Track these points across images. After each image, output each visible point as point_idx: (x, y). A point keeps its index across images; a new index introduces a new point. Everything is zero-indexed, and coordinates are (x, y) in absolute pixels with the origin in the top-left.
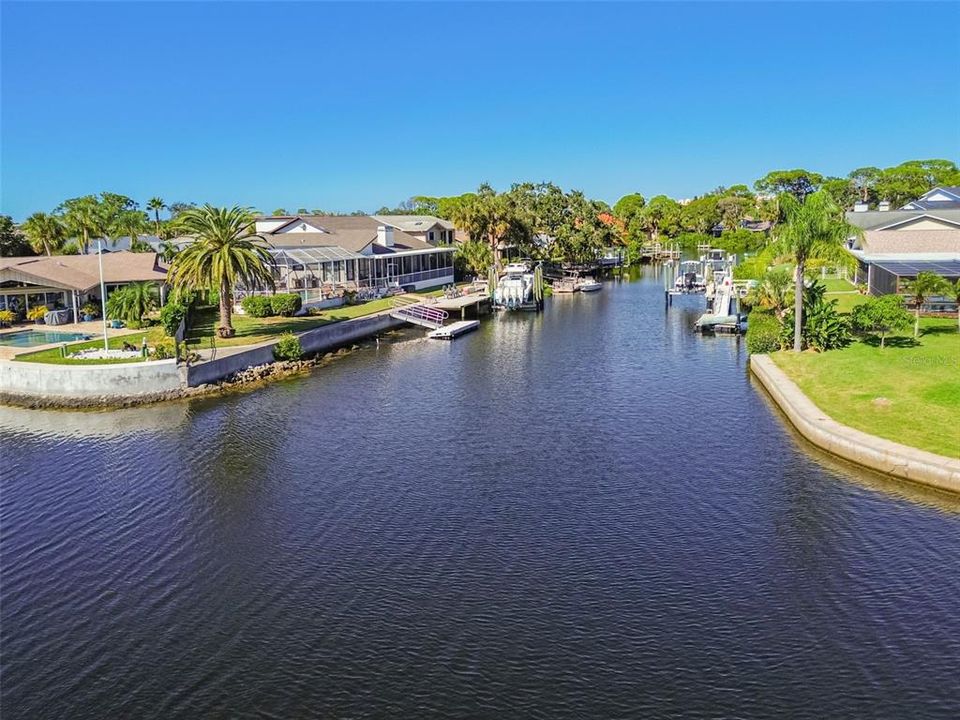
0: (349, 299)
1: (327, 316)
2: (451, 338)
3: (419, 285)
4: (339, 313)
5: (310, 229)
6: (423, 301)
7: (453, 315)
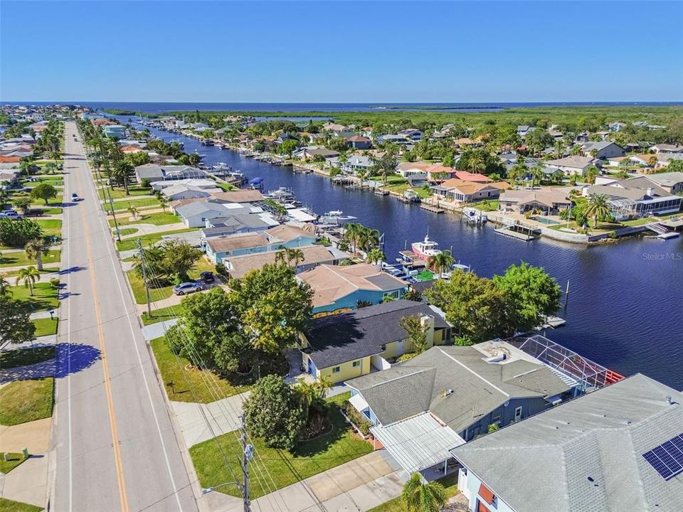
0: (631, 218)
1: (622, 224)
2: (665, 239)
3: (660, 213)
4: (626, 224)
5: (619, 186)
6: (660, 220)
7: (670, 229)
